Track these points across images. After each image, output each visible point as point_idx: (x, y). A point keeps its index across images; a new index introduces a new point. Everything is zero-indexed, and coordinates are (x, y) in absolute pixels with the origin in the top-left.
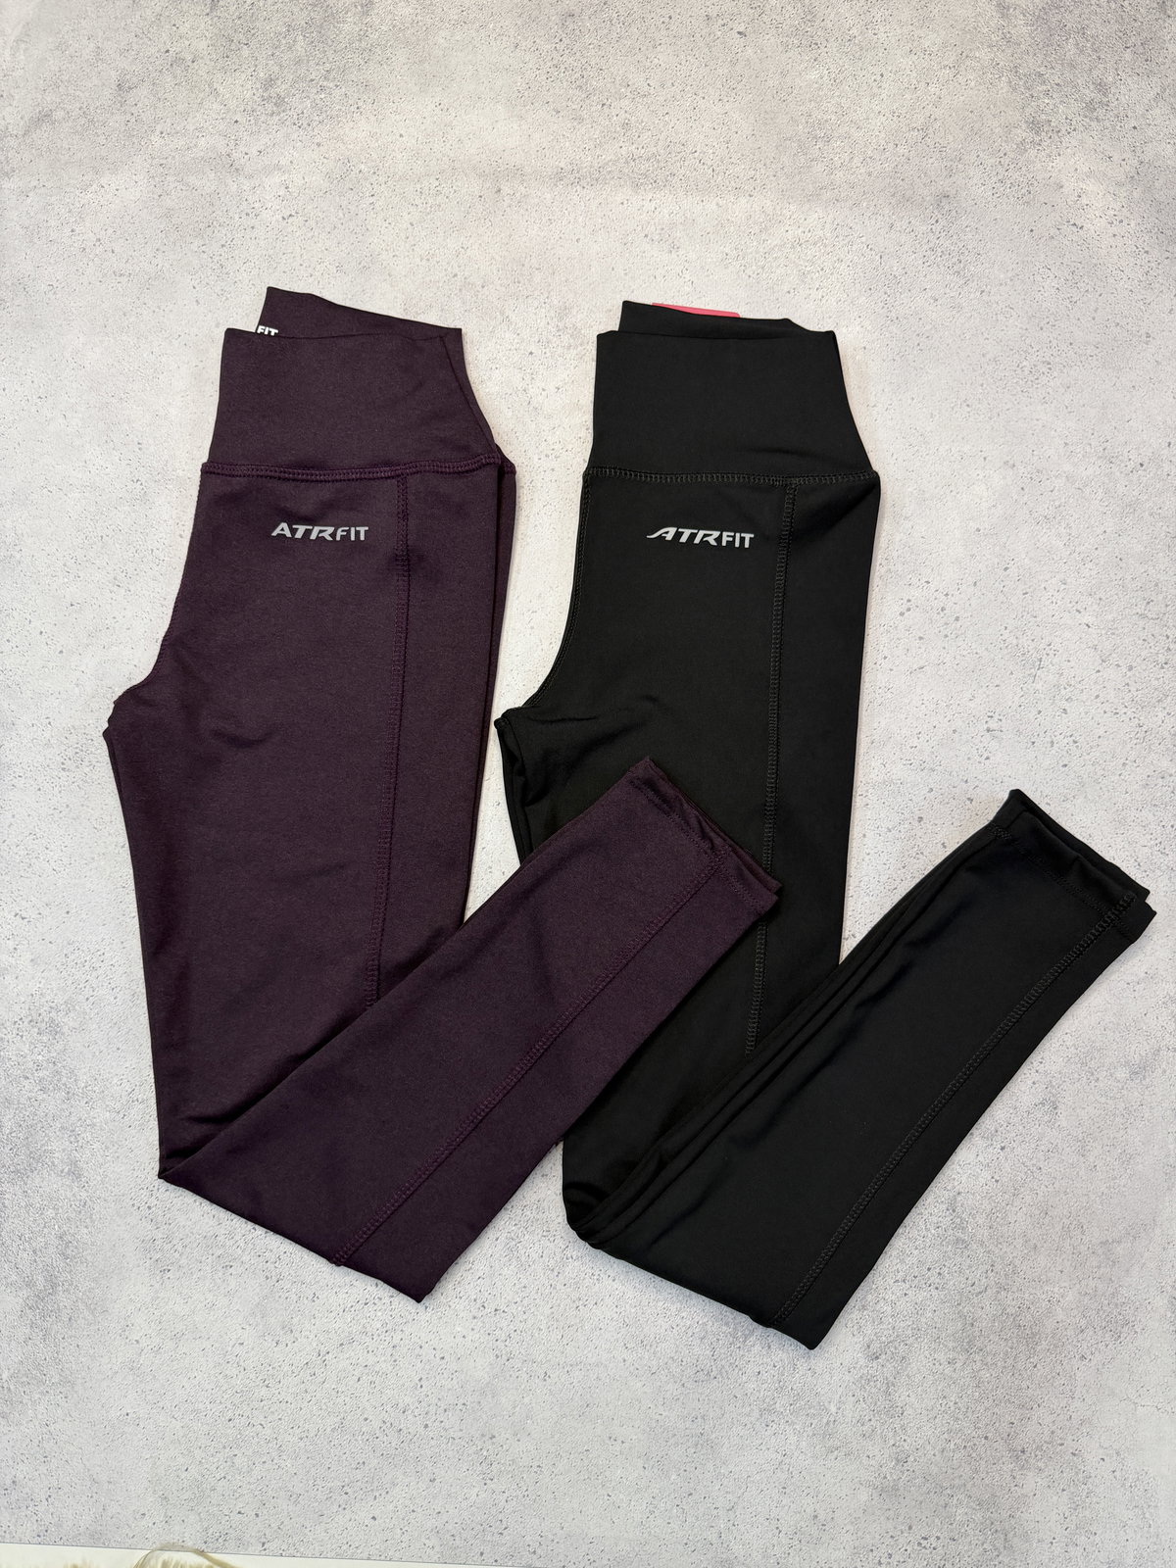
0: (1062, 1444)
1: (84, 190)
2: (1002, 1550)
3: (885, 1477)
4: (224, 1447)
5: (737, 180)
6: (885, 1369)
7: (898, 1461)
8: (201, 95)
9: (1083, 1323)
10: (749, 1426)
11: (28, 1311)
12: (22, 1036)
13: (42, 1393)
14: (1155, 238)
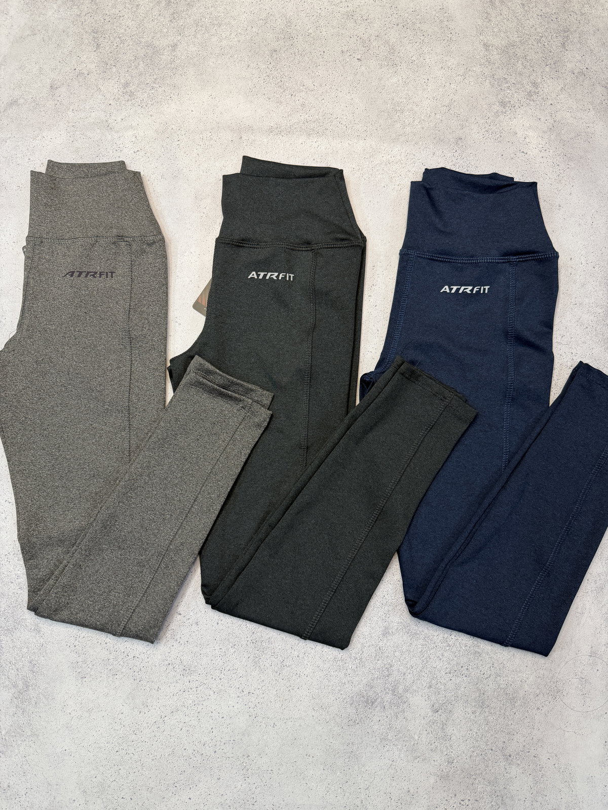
0: (529, 752)
1: (34, 139)
2: (500, 805)
3: (443, 771)
4: (114, 765)
5: (358, 132)
6: (442, 717)
7: (449, 762)
8: (92, 91)
9: (538, 691)
10: (375, 747)
11: (15, 700)
12: (9, 562)
13: (22, 741)
14: (562, 158)
